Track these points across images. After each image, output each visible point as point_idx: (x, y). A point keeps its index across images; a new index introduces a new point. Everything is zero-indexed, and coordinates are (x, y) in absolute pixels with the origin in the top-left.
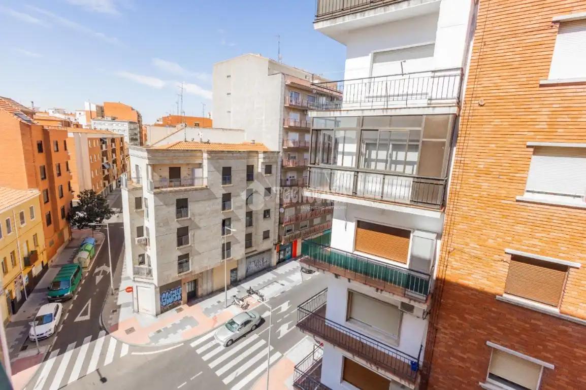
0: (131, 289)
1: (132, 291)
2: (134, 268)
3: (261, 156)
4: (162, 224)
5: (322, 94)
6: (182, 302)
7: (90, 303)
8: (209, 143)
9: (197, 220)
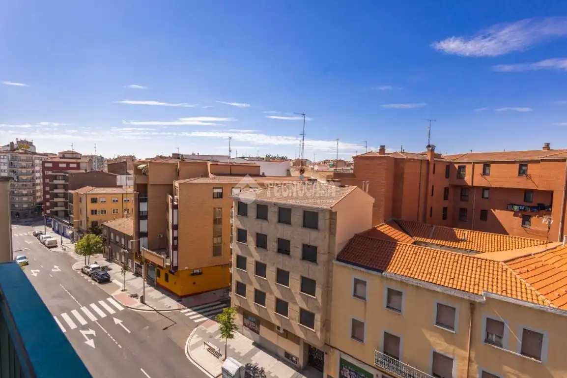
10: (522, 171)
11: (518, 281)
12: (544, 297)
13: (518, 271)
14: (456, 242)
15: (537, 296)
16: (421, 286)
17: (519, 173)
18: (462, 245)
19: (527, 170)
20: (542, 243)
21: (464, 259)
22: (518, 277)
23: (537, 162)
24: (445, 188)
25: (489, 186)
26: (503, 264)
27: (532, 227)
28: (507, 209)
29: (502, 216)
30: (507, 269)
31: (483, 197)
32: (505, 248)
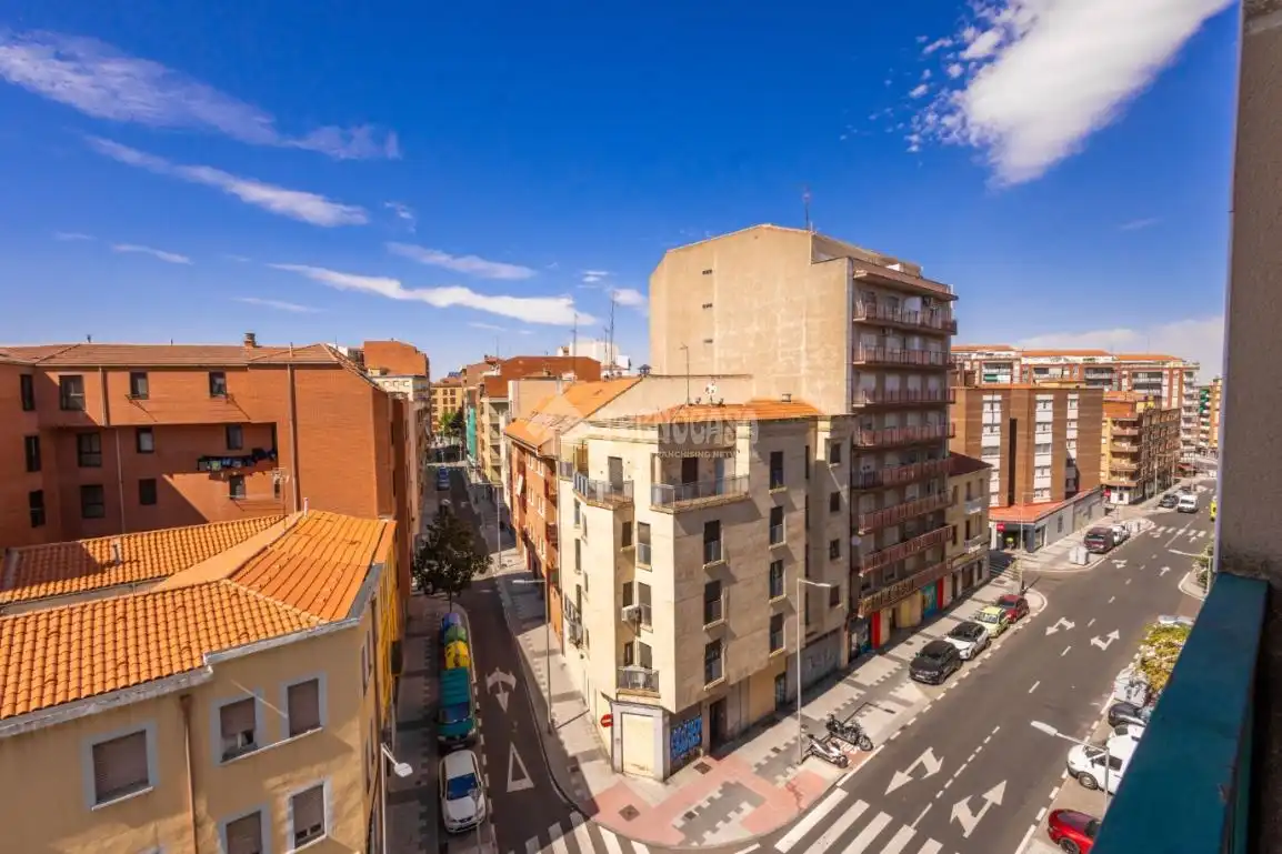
0: (609, 721)
1: (611, 724)
2: (618, 671)
3: (824, 425)
4: (684, 576)
5: (911, 292)
6: (702, 751)
7: (515, 751)
8: (724, 406)
9: (732, 566)
10: (215, 388)
11: (262, 604)
12: (306, 614)
13: (256, 585)
14: (95, 574)
15: (297, 616)
16: (34, 727)
17: (212, 391)
18: (114, 575)
19: (225, 385)
20: (273, 521)
21: (140, 606)
22: (260, 596)
23: (242, 369)
24: (28, 439)
25: (151, 422)
26: (229, 582)
27: (249, 497)
28: (198, 470)
29: (188, 485)
30: (237, 590)
31: (139, 450)
32: (212, 552)
